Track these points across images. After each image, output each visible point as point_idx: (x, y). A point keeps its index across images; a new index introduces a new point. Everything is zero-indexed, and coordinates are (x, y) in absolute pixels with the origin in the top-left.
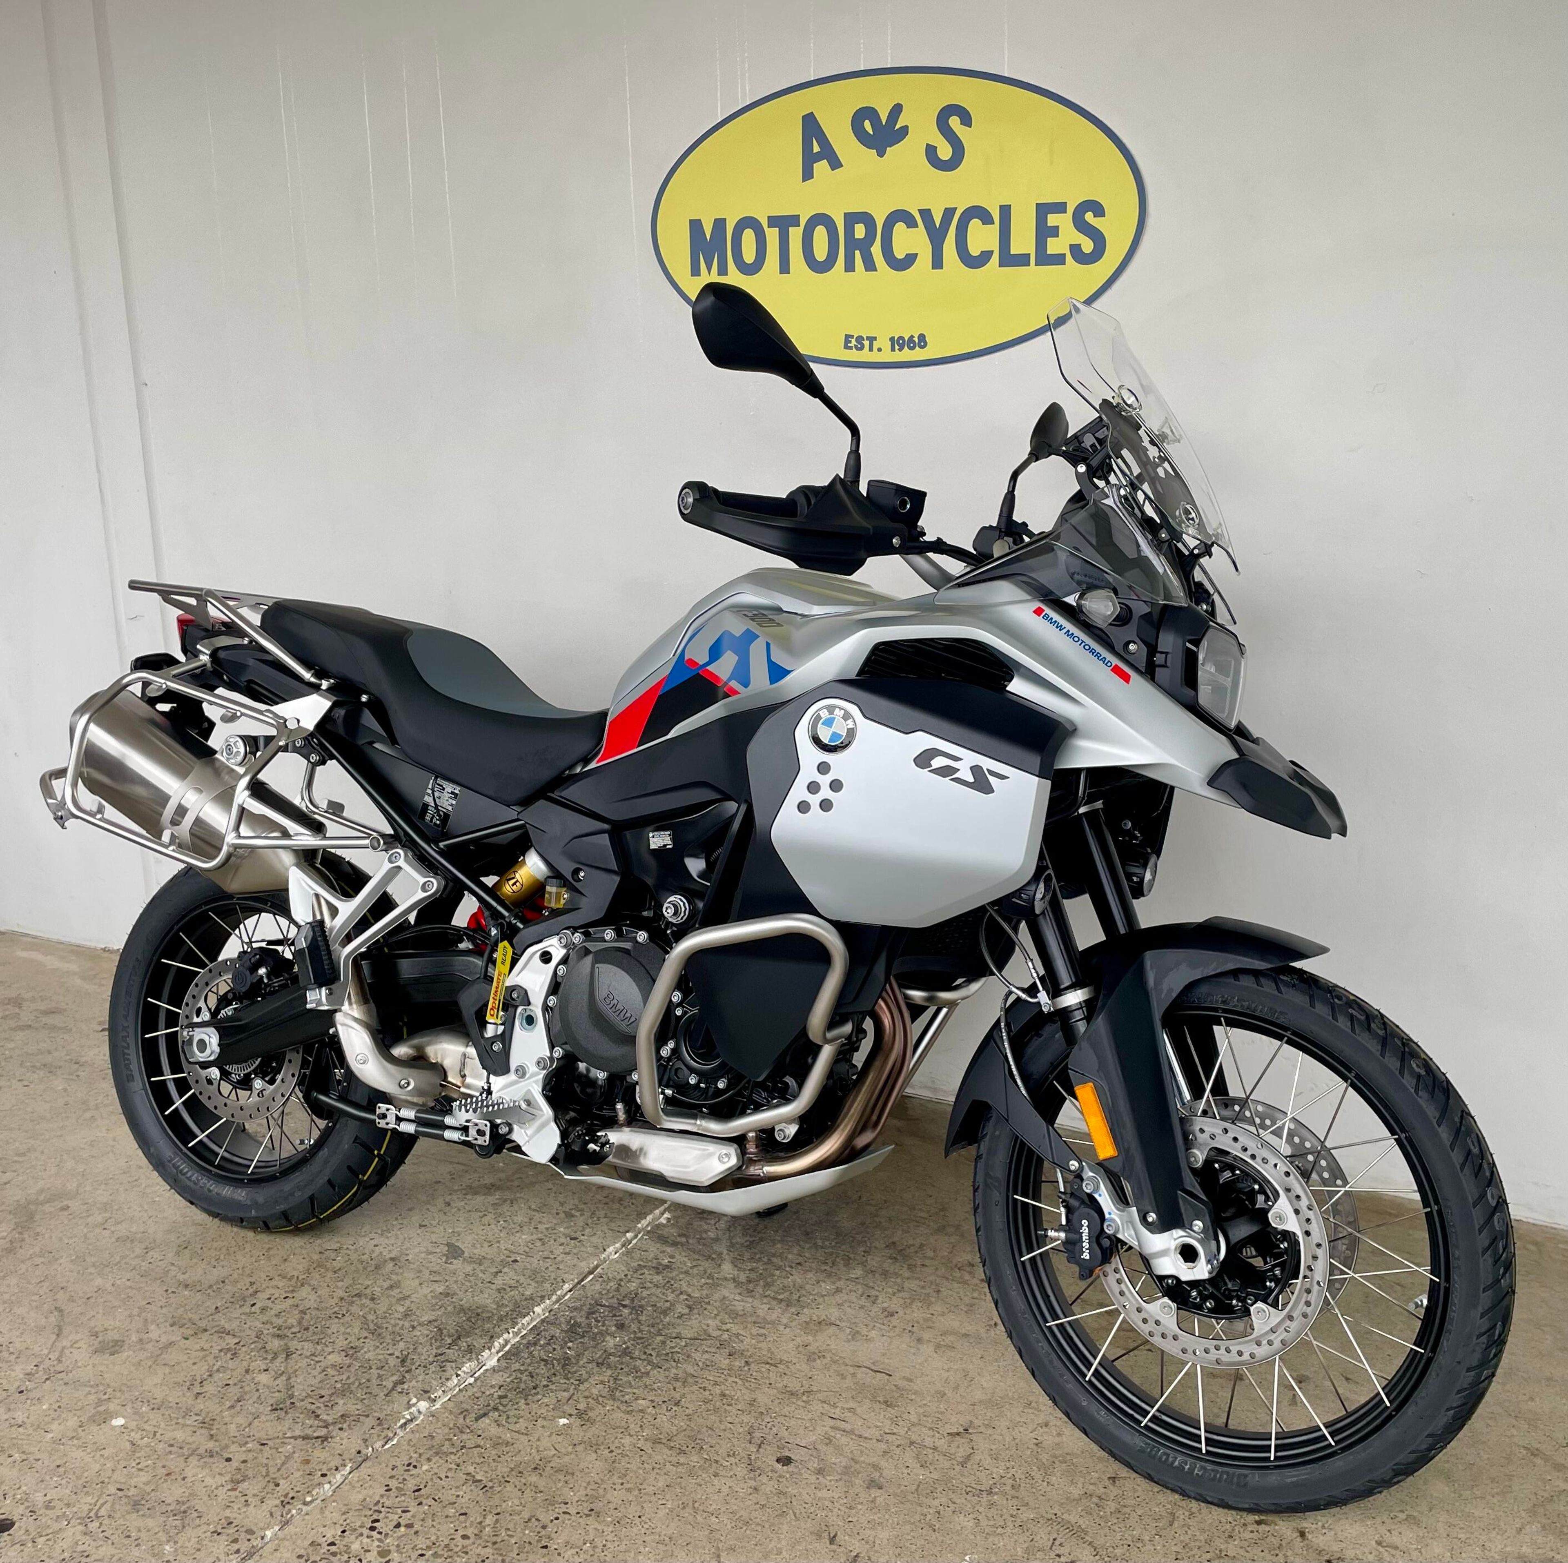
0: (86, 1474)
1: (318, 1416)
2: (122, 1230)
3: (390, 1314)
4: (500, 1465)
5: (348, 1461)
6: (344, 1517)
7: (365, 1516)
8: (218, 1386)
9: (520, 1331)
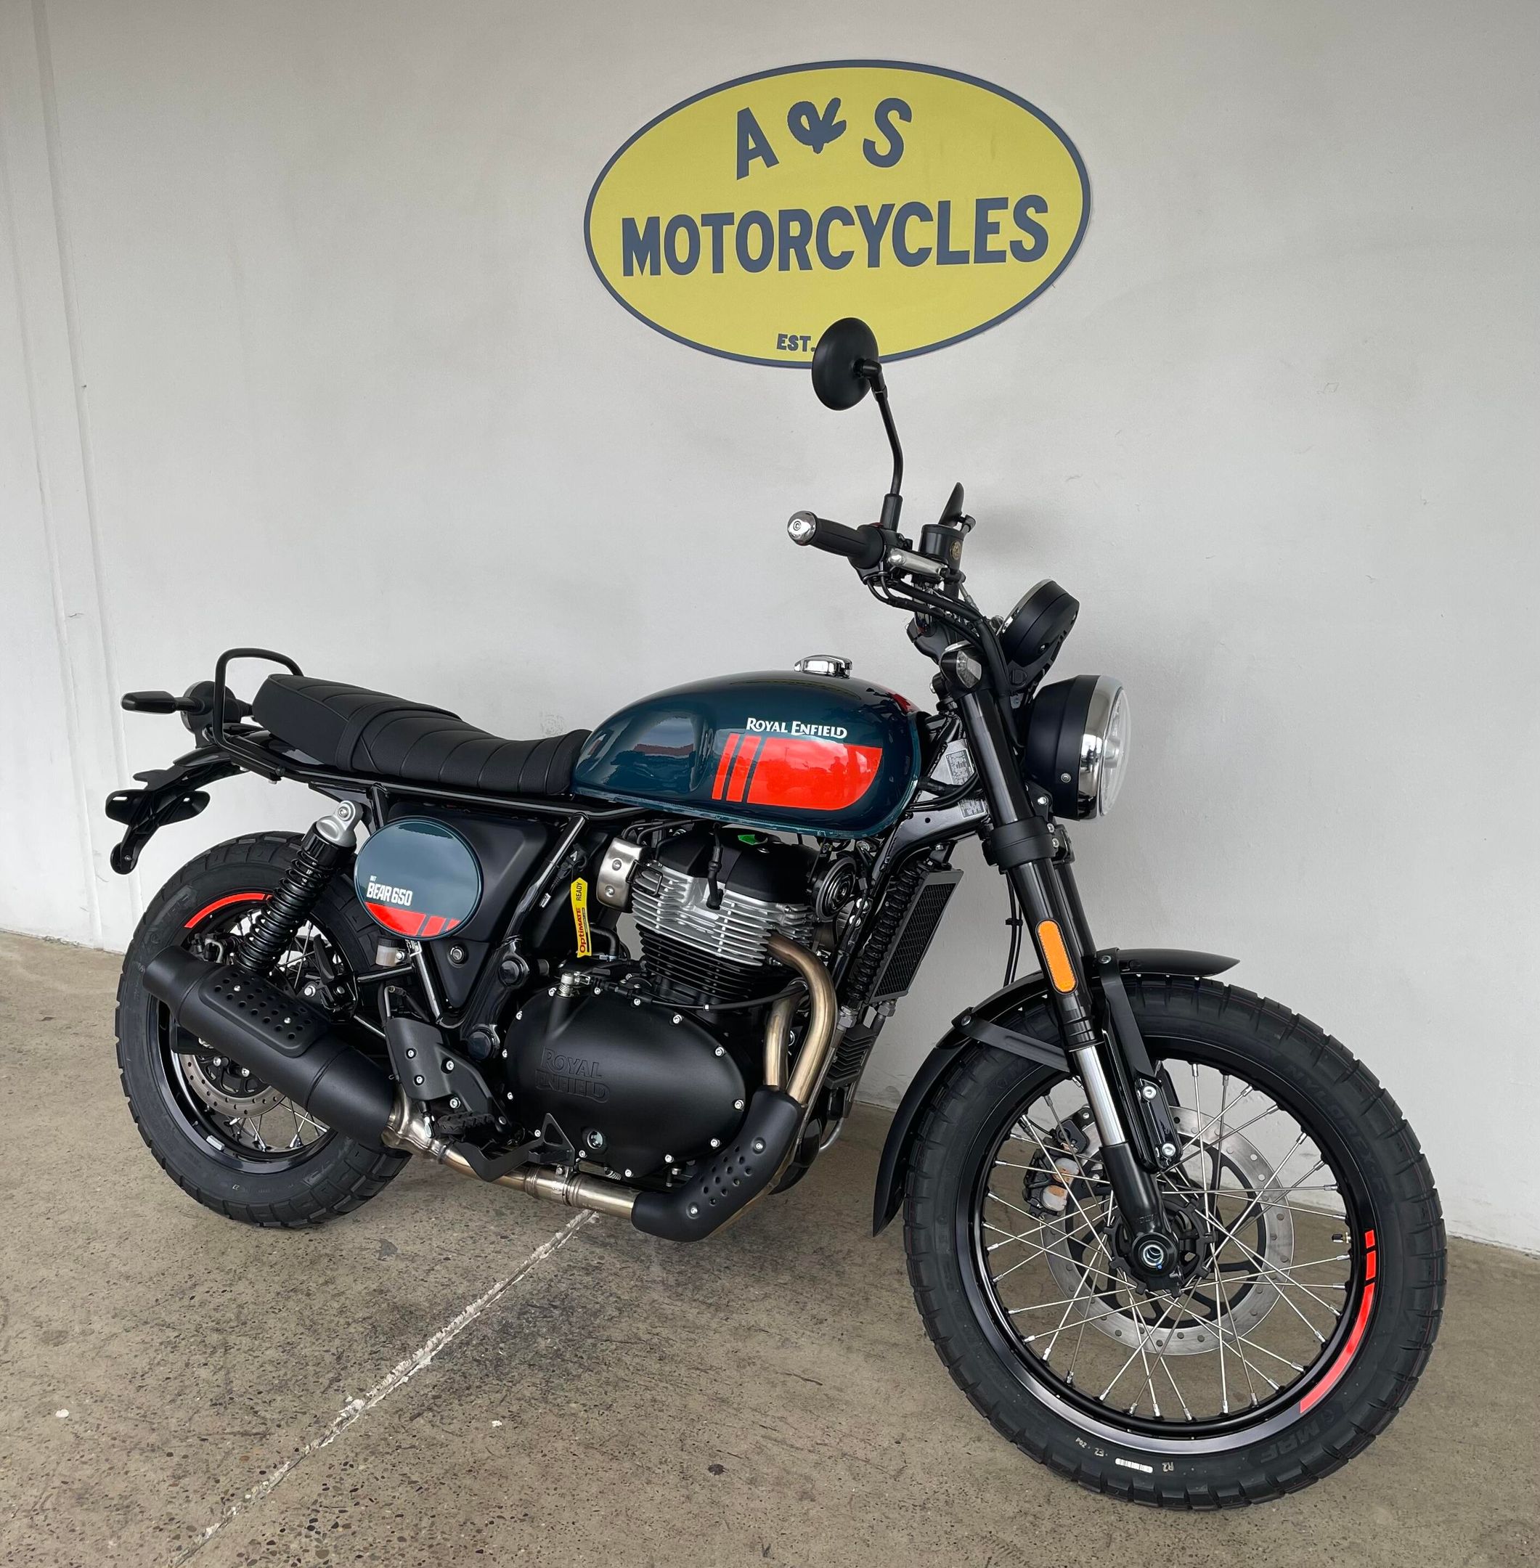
0: (32, 1466)
1: (256, 1412)
2: (65, 1219)
3: (326, 1310)
4: (435, 1466)
5: (286, 1459)
6: (283, 1516)
7: (304, 1515)
8: (158, 1380)
9: (453, 1331)
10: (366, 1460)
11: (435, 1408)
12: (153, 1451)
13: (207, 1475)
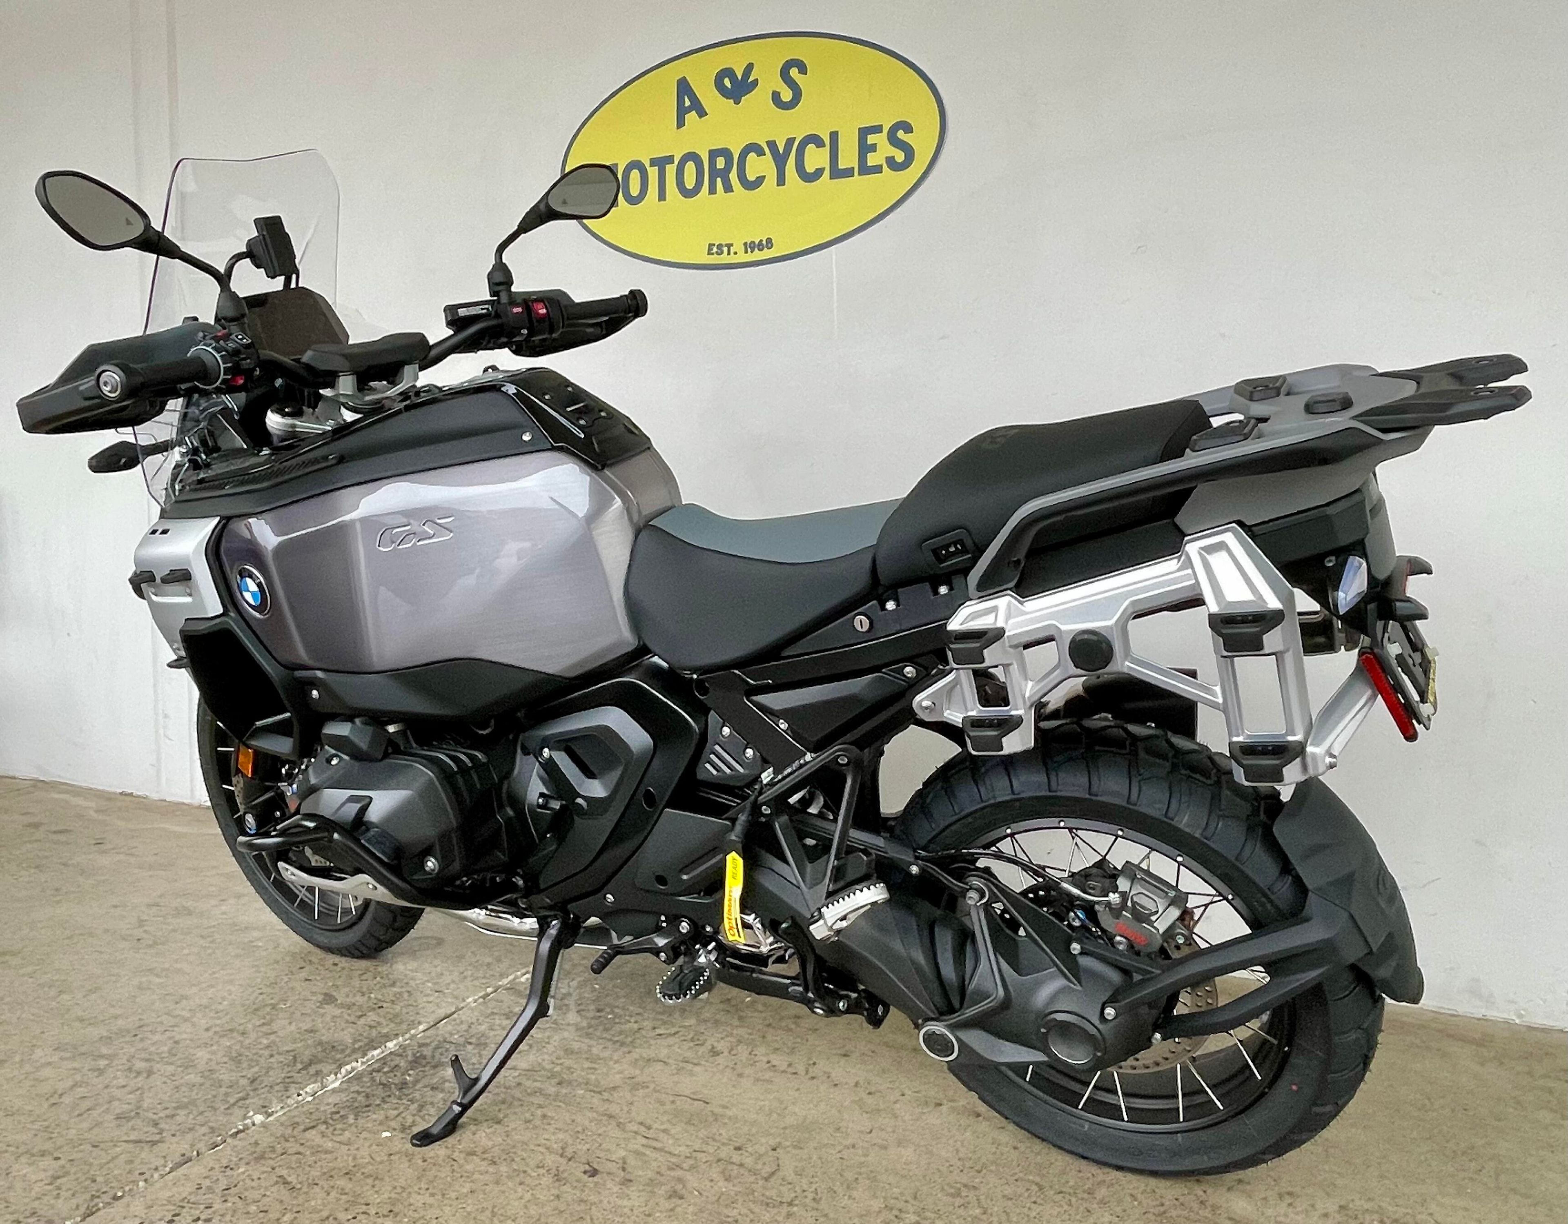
1: (157, 1123)
3: (254, 1044)
4: (313, 1169)
5: (169, 1161)
6: (146, 1211)
7: (168, 1211)
8: (74, 1098)
9: (368, 1060)
10: (247, 1164)
11: (331, 1121)
12: (43, 1155)
13: (87, 1175)
